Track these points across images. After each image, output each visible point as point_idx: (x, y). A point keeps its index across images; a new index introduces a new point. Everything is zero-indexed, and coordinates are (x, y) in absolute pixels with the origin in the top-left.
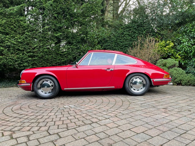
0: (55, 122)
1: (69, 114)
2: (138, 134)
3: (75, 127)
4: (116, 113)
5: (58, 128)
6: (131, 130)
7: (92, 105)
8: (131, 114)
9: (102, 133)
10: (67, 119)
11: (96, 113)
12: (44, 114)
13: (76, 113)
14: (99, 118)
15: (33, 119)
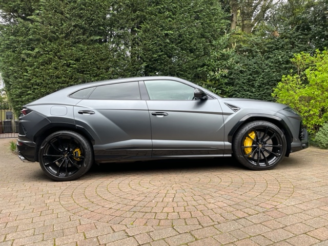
0: (178, 213)
1: (195, 200)
2: (321, 241)
3: (213, 224)
5: (186, 224)
6: (308, 233)
7: (228, 188)
8: (301, 206)
9: (260, 236)
10: (196, 210)
11: (239, 201)
12: (157, 199)
13: (205, 199)
14: (246, 210)
15: (144, 207)
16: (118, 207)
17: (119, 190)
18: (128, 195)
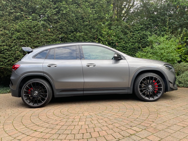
0: (90, 133)
1: (99, 123)
4: (149, 122)
7: (119, 113)
8: (166, 124)
10: (101, 130)
11: (127, 122)
12: (74, 123)
13: (106, 122)
14: (134, 128)
15: (66, 130)
16: (47, 131)
17: (47, 117)
18: (54, 121)
